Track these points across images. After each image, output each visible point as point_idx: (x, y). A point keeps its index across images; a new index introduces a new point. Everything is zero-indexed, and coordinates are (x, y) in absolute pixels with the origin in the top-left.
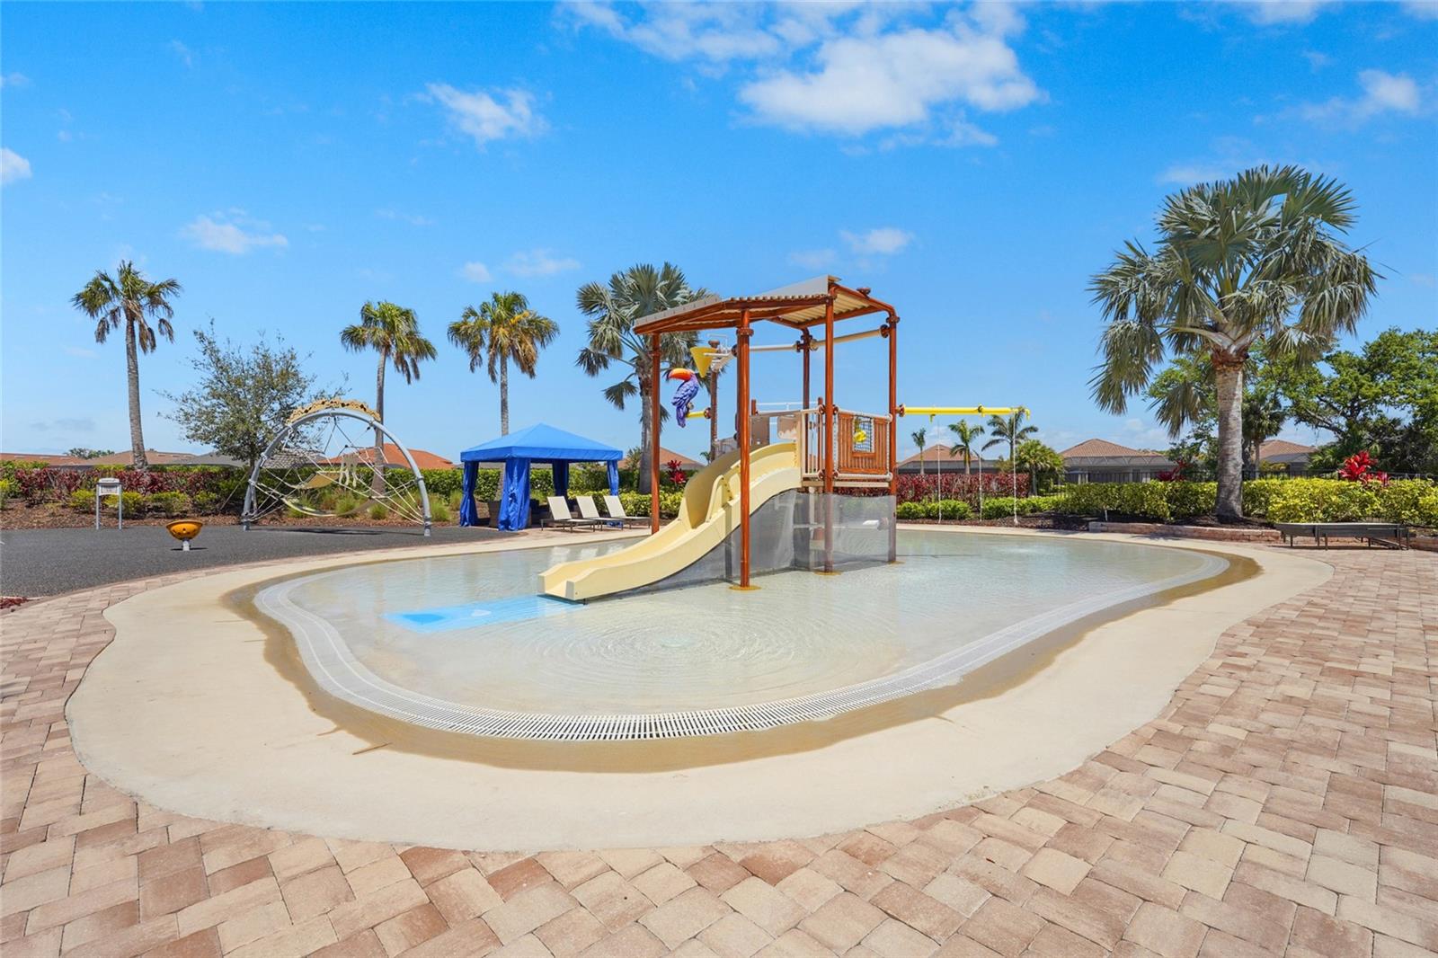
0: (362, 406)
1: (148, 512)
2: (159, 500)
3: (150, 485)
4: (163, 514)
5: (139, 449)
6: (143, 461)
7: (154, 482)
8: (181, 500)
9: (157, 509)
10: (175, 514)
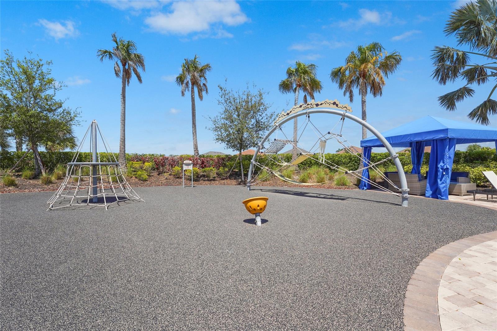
0: (334, 103)
1: (200, 177)
2: (205, 171)
3: (201, 165)
4: (206, 178)
5: (196, 147)
6: (197, 152)
7: (203, 163)
8: (213, 172)
9: (204, 176)
10: (211, 179)
